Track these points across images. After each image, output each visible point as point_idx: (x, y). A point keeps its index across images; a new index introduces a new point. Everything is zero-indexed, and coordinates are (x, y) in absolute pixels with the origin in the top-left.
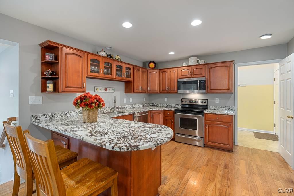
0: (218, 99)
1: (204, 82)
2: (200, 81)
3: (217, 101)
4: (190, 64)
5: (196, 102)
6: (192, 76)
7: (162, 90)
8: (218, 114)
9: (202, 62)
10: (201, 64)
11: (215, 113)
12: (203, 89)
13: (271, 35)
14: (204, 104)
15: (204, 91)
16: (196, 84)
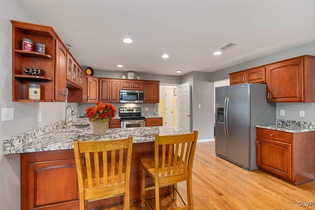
0: (148, 107)
1: (142, 94)
2: (139, 93)
3: (147, 109)
4: (129, 78)
5: (133, 110)
6: (132, 89)
7: (102, 100)
8: (155, 118)
9: (138, 78)
10: (137, 79)
11: (153, 117)
12: (141, 100)
13: (181, 71)
14: (139, 112)
15: (142, 101)
16: (136, 96)
